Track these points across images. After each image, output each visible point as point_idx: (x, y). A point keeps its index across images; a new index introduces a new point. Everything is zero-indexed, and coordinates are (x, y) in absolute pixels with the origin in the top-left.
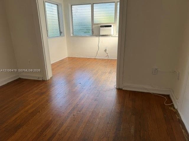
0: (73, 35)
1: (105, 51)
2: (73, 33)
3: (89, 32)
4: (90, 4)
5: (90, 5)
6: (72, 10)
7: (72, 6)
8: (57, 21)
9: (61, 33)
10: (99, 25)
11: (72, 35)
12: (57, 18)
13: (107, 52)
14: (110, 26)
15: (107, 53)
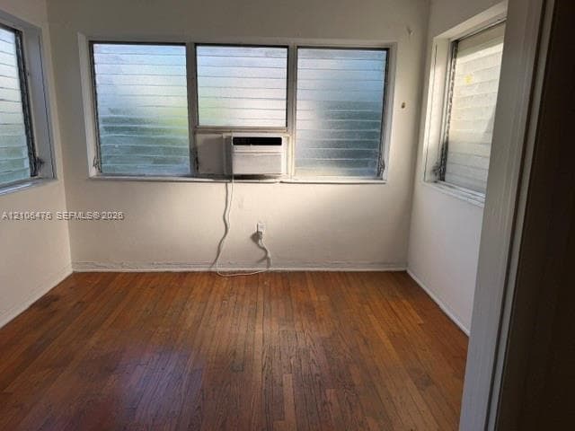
0: (100, 170)
1: (256, 237)
2: (98, 164)
3: (176, 162)
4: (183, 44)
5: (183, 49)
6: (92, 63)
7: (95, 45)
8: (19, 107)
9: (36, 164)
10: (225, 135)
11: (93, 172)
12: (17, 96)
13: (263, 242)
14: (277, 142)
15: (264, 249)
